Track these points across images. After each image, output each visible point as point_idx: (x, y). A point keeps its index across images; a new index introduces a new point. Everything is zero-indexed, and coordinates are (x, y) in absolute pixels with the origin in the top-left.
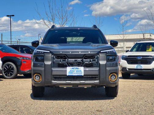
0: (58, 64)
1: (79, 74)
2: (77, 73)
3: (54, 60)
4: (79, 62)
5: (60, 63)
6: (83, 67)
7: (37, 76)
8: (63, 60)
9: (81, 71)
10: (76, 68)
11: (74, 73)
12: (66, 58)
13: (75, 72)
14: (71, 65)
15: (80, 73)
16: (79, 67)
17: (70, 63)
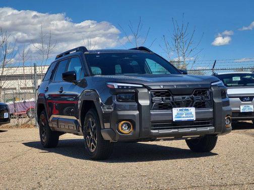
0: (160, 104)
1: (189, 119)
2: (186, 117)
3: (153, 99)
4: (188, 101)
5: (162, 102)
6: (194, 108)
7: (124, 125)
8: (166, 99)
9: (191, 113)
10: (185, 110)
11: (183, 117)
12: (170, 95)
13: (184, 115)
14: (178, 105)
15: (191, 117)
16: (189, 108)
17: (175, 102)
